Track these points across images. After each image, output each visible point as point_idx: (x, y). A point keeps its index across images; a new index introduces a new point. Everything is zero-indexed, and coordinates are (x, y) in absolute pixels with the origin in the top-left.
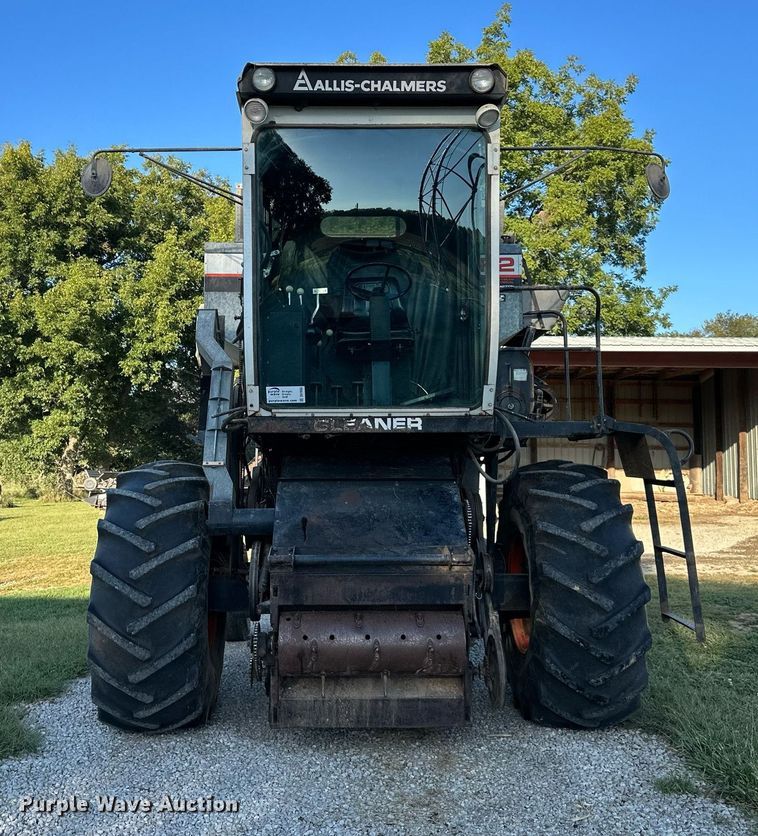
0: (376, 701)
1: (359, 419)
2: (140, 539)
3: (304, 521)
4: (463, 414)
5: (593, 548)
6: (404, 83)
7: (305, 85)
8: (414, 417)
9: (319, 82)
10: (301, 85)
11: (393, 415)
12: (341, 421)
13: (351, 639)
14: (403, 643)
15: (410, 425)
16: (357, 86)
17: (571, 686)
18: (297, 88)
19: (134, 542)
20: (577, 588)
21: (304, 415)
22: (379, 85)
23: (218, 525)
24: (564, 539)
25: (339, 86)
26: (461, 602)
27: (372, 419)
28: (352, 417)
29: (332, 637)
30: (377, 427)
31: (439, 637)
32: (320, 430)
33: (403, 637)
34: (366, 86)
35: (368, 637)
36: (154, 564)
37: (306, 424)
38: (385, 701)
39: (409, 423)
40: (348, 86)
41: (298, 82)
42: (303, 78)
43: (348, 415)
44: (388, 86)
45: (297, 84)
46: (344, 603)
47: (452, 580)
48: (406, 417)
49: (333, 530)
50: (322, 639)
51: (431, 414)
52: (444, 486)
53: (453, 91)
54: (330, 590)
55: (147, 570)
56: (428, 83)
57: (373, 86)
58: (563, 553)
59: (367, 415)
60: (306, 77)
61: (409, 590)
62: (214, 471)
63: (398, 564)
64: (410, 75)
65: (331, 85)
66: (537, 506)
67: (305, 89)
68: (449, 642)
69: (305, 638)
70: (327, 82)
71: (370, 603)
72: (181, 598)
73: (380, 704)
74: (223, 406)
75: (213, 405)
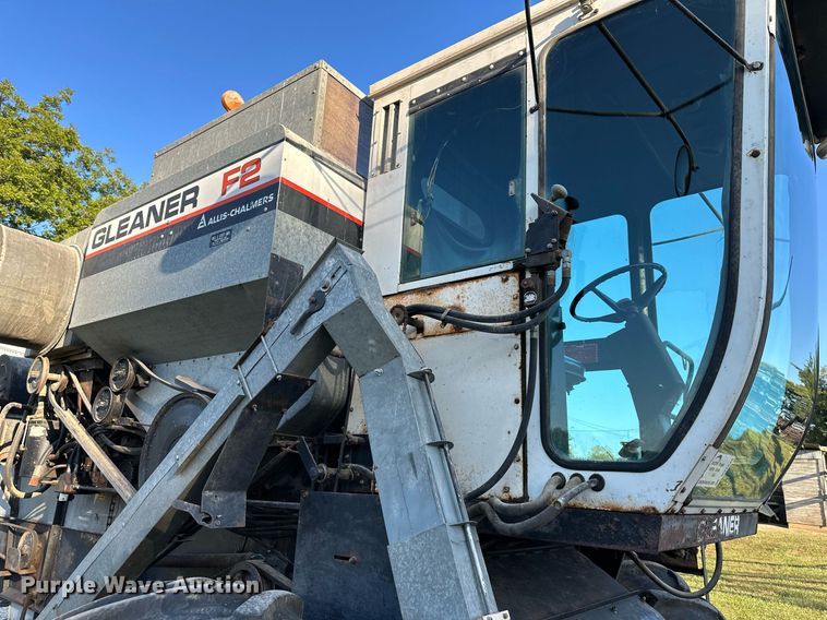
74: (452, 453)
75: (432, 454)
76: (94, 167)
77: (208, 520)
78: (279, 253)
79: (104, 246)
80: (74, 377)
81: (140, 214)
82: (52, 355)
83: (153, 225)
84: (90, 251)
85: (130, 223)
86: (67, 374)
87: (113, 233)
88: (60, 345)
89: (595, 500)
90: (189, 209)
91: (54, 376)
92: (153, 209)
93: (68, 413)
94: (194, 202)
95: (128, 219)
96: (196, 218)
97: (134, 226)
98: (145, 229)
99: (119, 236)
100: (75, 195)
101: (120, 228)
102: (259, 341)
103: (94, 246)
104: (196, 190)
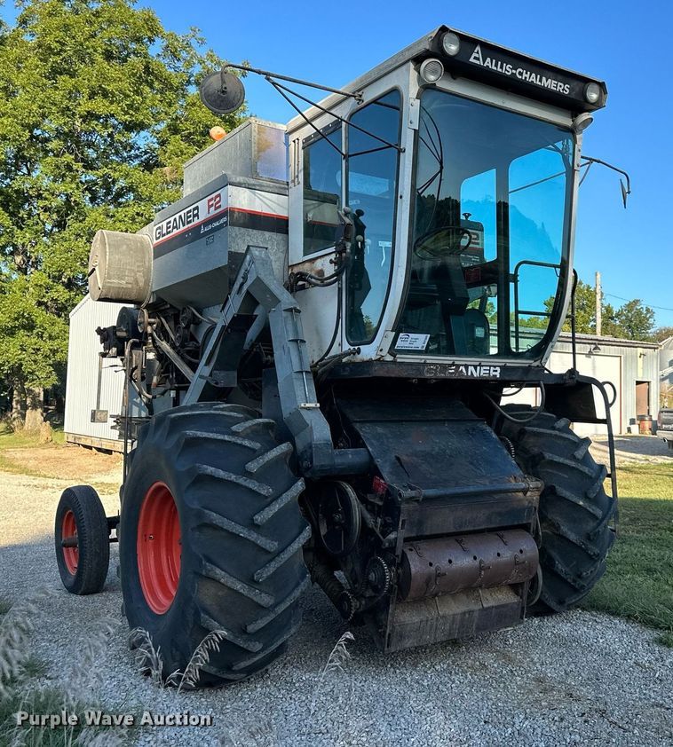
0: (464, 613)
1: (458, 366)
2: (257, 484)
3: (398, 459)
4: (527, 365)
5: (586, 471)
6: (544, 79)
7: (478, 59)
8: (495, 367)
9: (489, 59)
10: (475, 58)
11: (482, 364)
12: (445, 367)
13: (463, 561)
14: (499, 559)
15: (492, 373)
16: (514, 71)
17: (569, 580)
18: (472, 60)
19: (251, 486)
20: (581, 503)
21: (418, 361)
22: (528, 76)
23: (322, 465)
24: (567, 465)
25: (502, 68)
26: (530, 521)
27: (466, 367)
28: (453, 364)
29: (450, 561)
30: (469, 374)
31: (521, 551)
32: (428, 375)
33: (499, 555)
34: (521, 74)
35: (475, 558)
36: (276, 507)
37: (418, 369)
38: (470, 612)
39: (491, 371)
40: (508, 70)
41: (474, 55)
42: (478, 53)
43: (451, 362)
44: (532, 78)
45: (473, 57)
46: (454, 530)
47: (526, 503)
48: (490, 366)
49: (424, 466)
50: (442, 564)
51: (508, 365)
52: (478, 425)
53: (573, 96)
54: (444, 520)
55: (271, 514)
56: (560, 84)
57: (524, 75)
58: (566, 476)
59: (464, 363)
60: (480, 52)
61: (500, 514)
62: (309, 412)
63: (491, 493)
64: (550, 74)
65: (496, 66)
66: (532, 440)
67: (477, 62)
68: (528, 554)
69: (431, 564)
70: (494, 61)
71: (472, 529)
72: (301, 540)
73: (467, 616)
74: (303, 348)
75: (292, 346)
76: (184, 54)
77: (217, 383)
78: (233, 250)
79: (161, 239)
80: (163, 320)
81: (175, 220)
82: (148, 307)
83: (182, 228)
84: (155, 242)
85: (171, 224)
86: (159, 318)
87: (164, 232)
88: (151, 302)
89: (359, 358)
90: (196, 221)
91: (153, 320)
92: (180, 217)
93: (164, 343)
94: (197, 215)
95: (170, 222)
96: (198, 227)
97: (174, 228)
98: (179, 230)
99: (168, 233)
100: (170, 95)
101: (168, 228)
102: (227, 299)
103: (157, 239)
104: (197, 208)
